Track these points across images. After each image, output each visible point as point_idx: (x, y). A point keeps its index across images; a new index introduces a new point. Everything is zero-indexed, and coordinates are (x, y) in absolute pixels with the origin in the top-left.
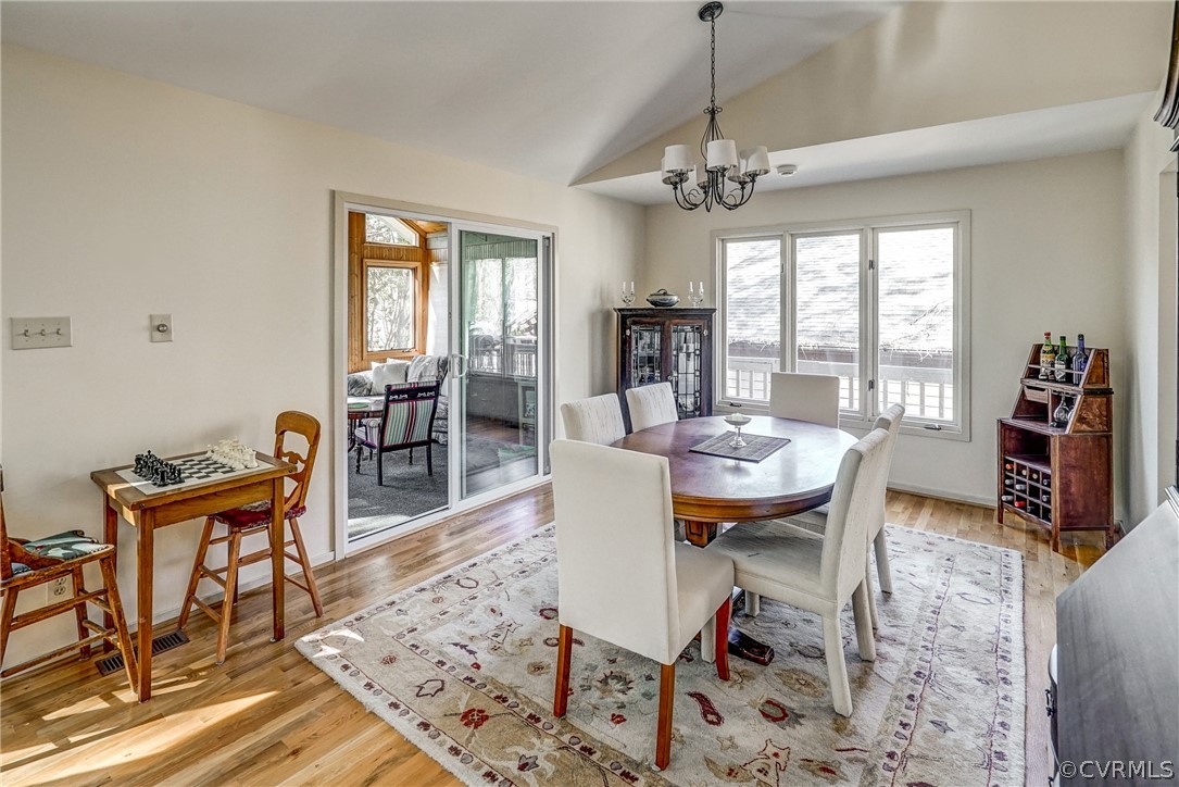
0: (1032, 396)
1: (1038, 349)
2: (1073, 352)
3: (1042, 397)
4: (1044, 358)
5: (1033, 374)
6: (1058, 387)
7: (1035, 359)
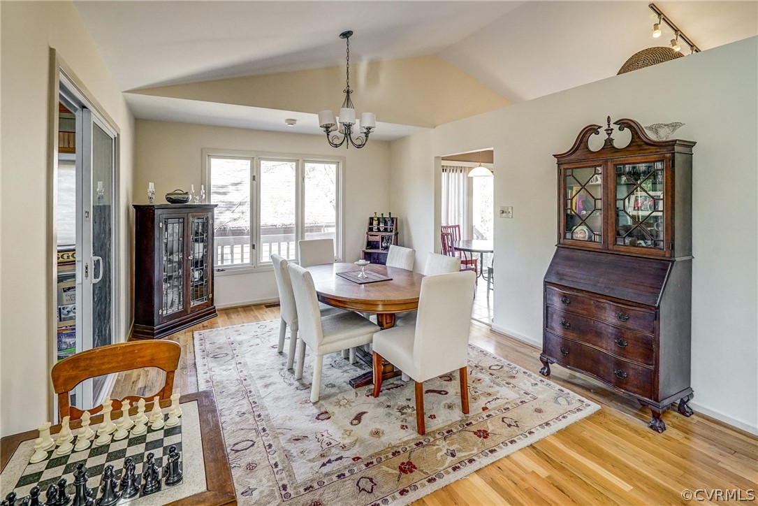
0: (372, 239)
1: (372, 219)
2: (387, 220)
3: (378, 239)
4: (375, 223)
5: (371, 229)
6: (384, 234)
7: (371, 224)
